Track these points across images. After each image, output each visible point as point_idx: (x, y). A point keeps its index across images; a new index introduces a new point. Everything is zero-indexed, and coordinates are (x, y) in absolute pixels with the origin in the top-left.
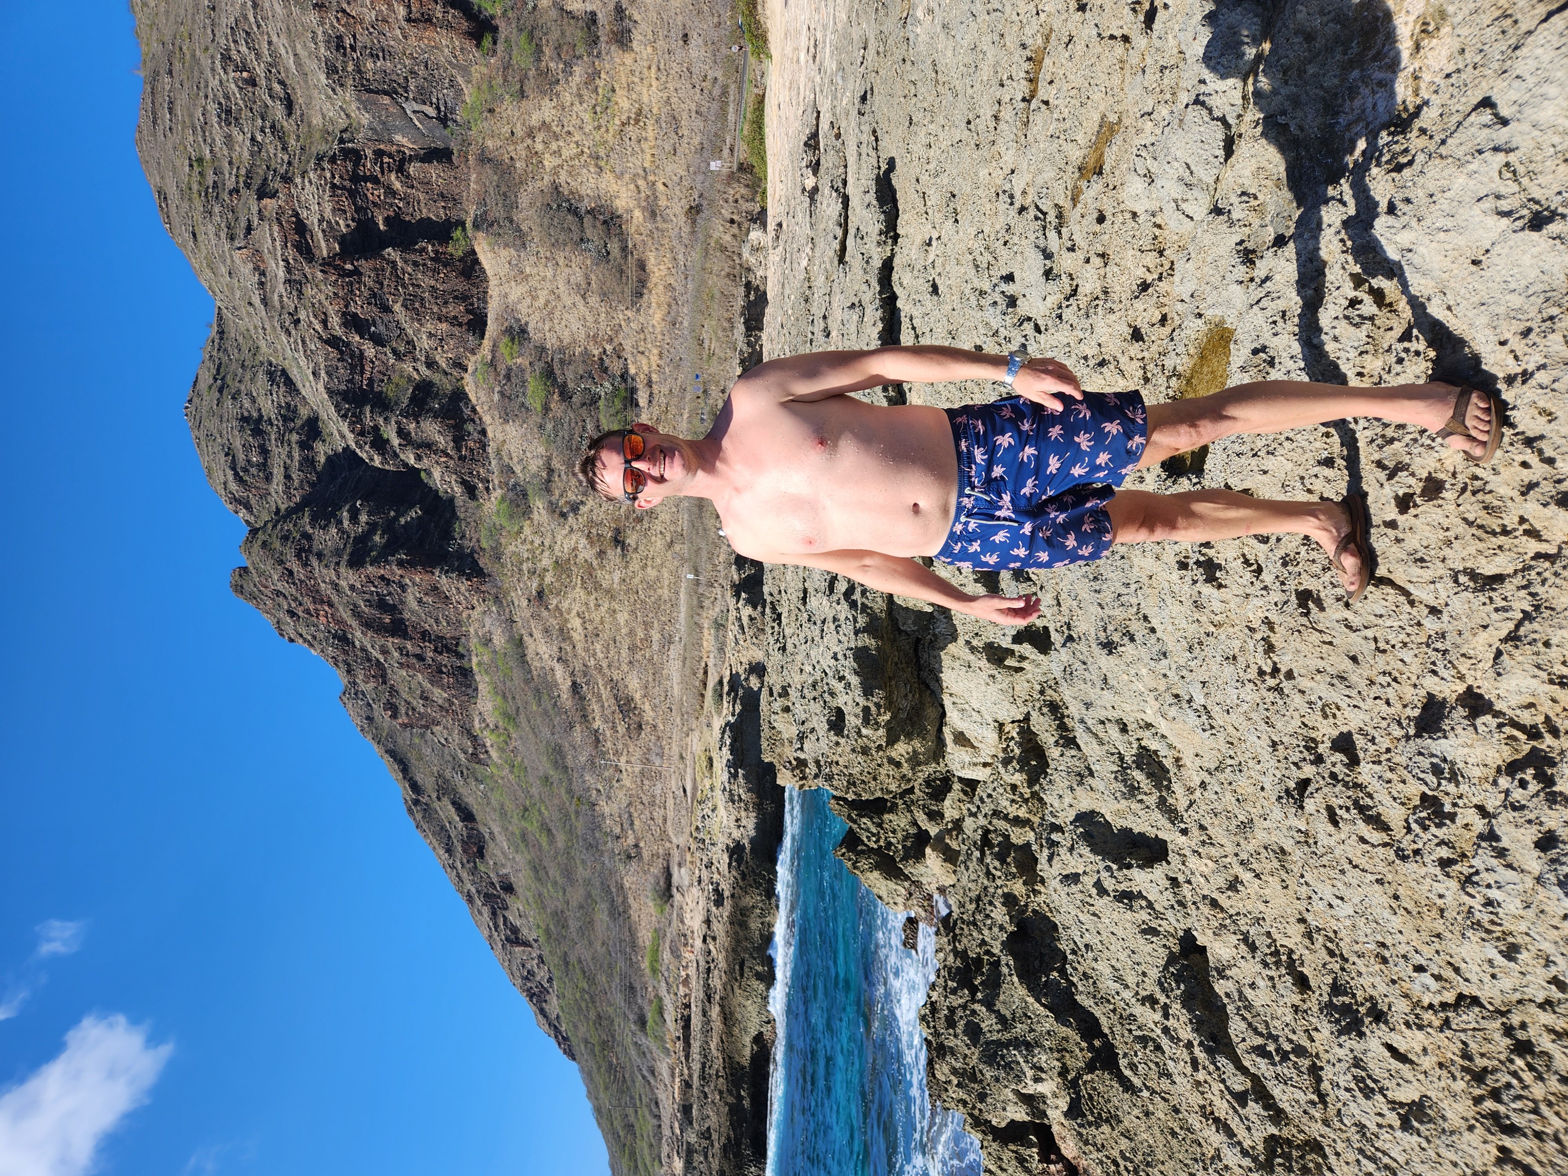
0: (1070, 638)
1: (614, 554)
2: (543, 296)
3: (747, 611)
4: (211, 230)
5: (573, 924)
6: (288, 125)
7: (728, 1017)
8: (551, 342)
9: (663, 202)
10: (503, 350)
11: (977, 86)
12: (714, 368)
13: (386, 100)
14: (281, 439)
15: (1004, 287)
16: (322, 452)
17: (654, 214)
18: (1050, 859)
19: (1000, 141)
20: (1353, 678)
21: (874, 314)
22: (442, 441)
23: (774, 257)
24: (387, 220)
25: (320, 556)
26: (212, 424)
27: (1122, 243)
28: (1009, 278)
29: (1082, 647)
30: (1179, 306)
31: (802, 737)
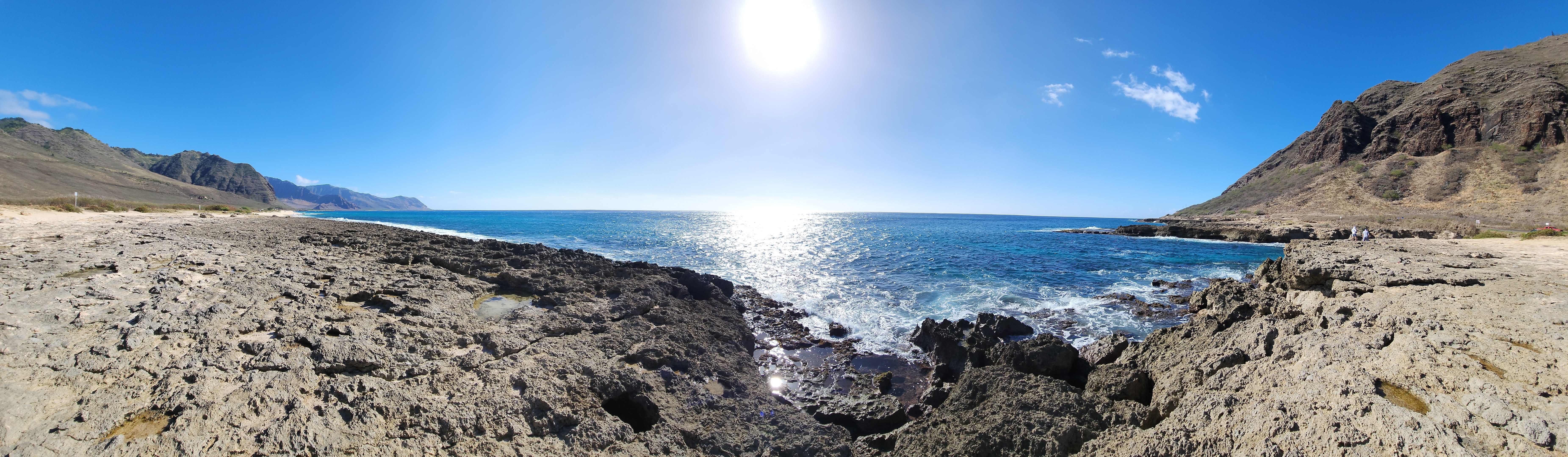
0: (1325, 336)
1: (1347, 196)
2: (1429, 172)
3: (1331, 233)
4: (1448, 77)
5: (1251, 192)
6: (1488, 93)
7: (1231, 230)
8: (1413, 175)
9: (1463, 205)
10: (1410, 162)
11: (1516, 321)
12: (1406, 223)
13: (1499, 120)
14: (1380, 106)
15: (1438, 326)
16: (1376, 117)
17: (1459, 203)
18: (1266, 320)
19: (1494, 329)
20: (1314, 436)
21: (1426, 277)
22: (1380, 148)
23: (1445, 242)
24: (1454, 125)
25: (1345, 121)
26: (1384, 87)
27: (1457, 374)
28: (1442, 328)
29: (1322, 339)
30: (1434, 394)
31: (1297, 252)
